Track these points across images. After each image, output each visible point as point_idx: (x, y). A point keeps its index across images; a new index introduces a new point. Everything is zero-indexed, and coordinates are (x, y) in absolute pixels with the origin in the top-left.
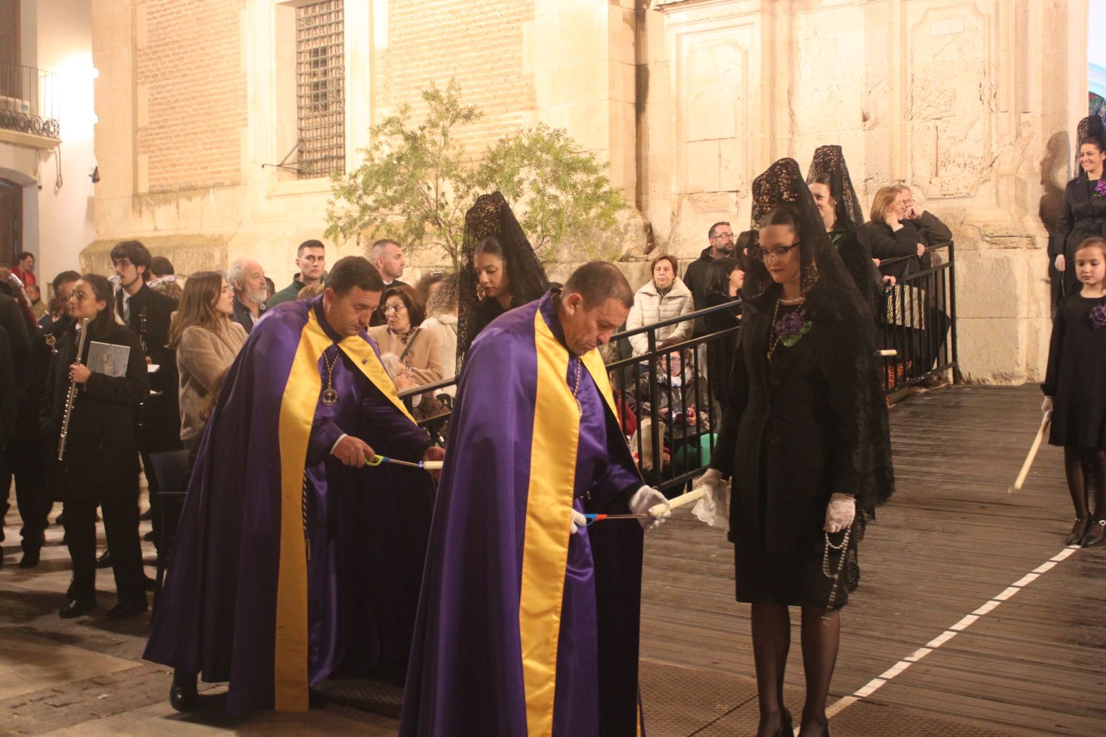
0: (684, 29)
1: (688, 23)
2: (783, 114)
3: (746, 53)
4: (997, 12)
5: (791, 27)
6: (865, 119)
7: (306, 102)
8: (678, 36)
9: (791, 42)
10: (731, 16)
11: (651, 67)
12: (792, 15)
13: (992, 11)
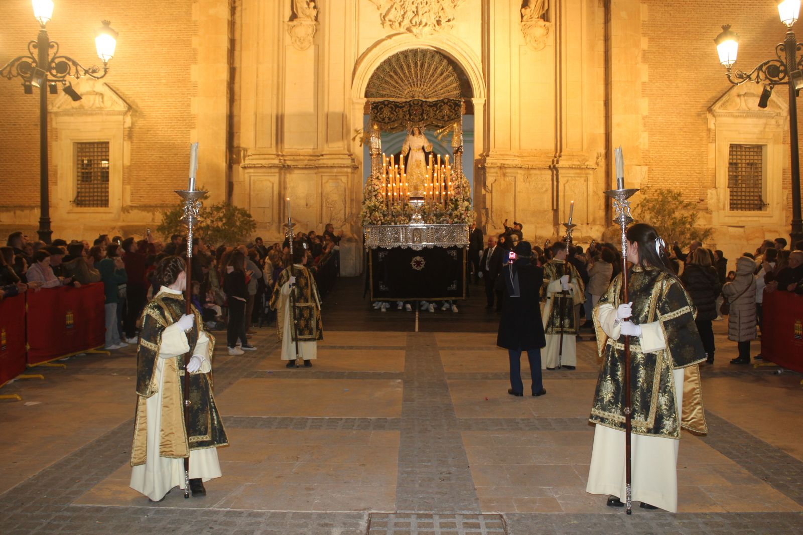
0: (252, 174)
1: (253, 173)
2: (282, 202)
3: (273, 184)
4: (348, 182)
5: (285, 178)
6: (307, 205)
7: (80, 178)
8: (250, 176)
9: (285, 182)
10: (269, 173)
11: (234, 183)
12: (285, 174)
13: (346, 182)
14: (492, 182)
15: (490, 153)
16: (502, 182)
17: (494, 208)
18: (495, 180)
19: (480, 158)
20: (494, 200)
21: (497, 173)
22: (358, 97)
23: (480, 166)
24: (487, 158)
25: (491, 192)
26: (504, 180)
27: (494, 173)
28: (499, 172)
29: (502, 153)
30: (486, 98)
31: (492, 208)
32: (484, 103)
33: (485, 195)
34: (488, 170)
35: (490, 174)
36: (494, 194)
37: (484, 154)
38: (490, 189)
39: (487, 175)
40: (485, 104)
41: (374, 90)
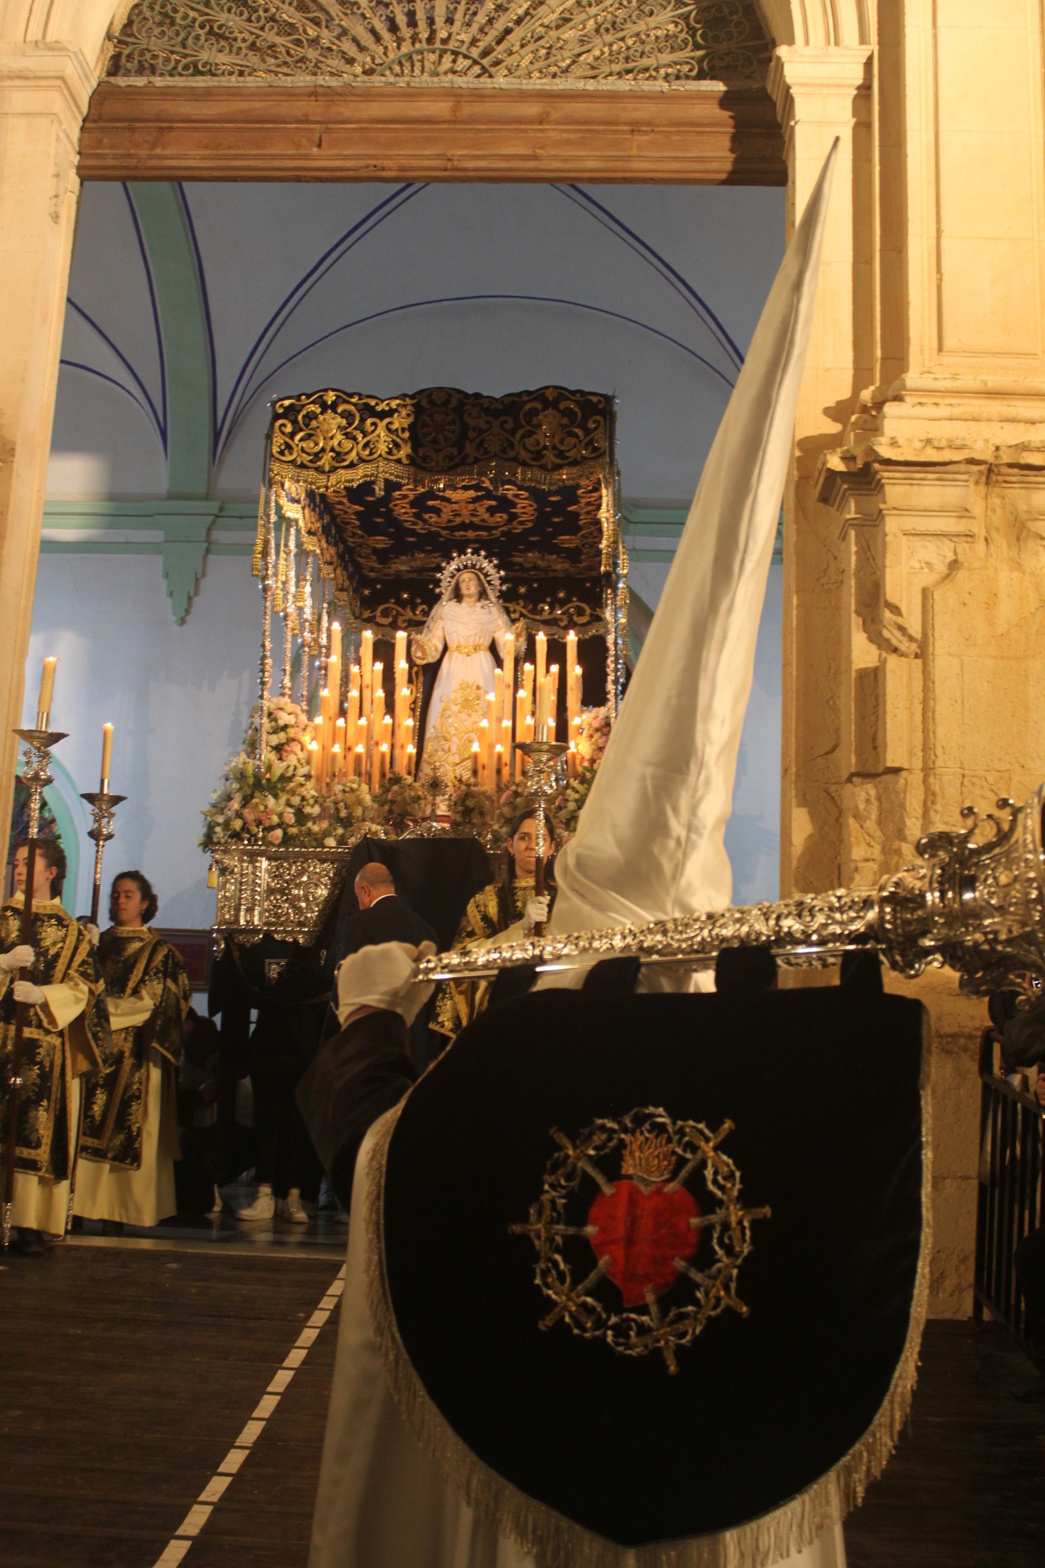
14: (927, 578)
15: (912, 378)
16: (1006, 579)
17: (948, 766)
18: (954, 565)
19: (834, 428)
20: (943, 708)
21: (964, 513)
22: (35, 33)
23: (835, 463)
24: (890, 409)
25: (923, 653)
26: (1018, 566)
27: (942, 511)
28: (978, 509)
29: (995, 381)
30: (874, 46)
31: (928, 770)
32: (858, 77)
33: (871, 681)
34: (896, 491)
35: (910, 523)
36: (943, 664)
37: (866, 395)
38: (915, 630)
39: (892, 525)
40: (864, 90)
41: (157, 45)
